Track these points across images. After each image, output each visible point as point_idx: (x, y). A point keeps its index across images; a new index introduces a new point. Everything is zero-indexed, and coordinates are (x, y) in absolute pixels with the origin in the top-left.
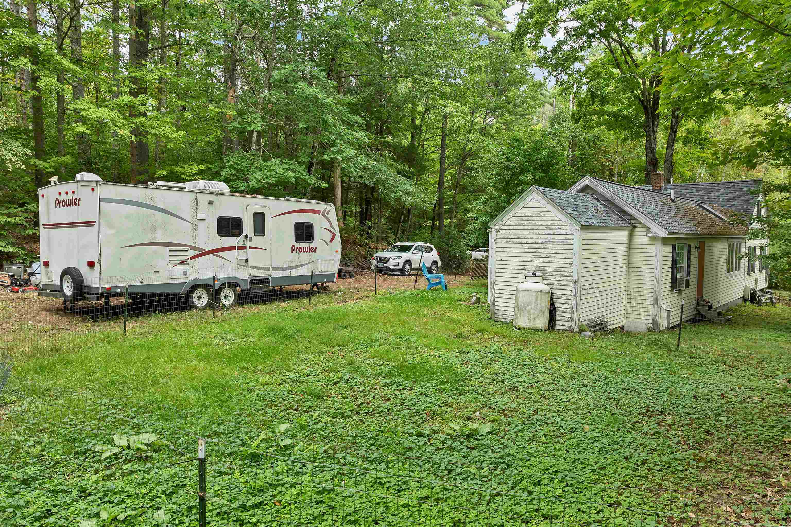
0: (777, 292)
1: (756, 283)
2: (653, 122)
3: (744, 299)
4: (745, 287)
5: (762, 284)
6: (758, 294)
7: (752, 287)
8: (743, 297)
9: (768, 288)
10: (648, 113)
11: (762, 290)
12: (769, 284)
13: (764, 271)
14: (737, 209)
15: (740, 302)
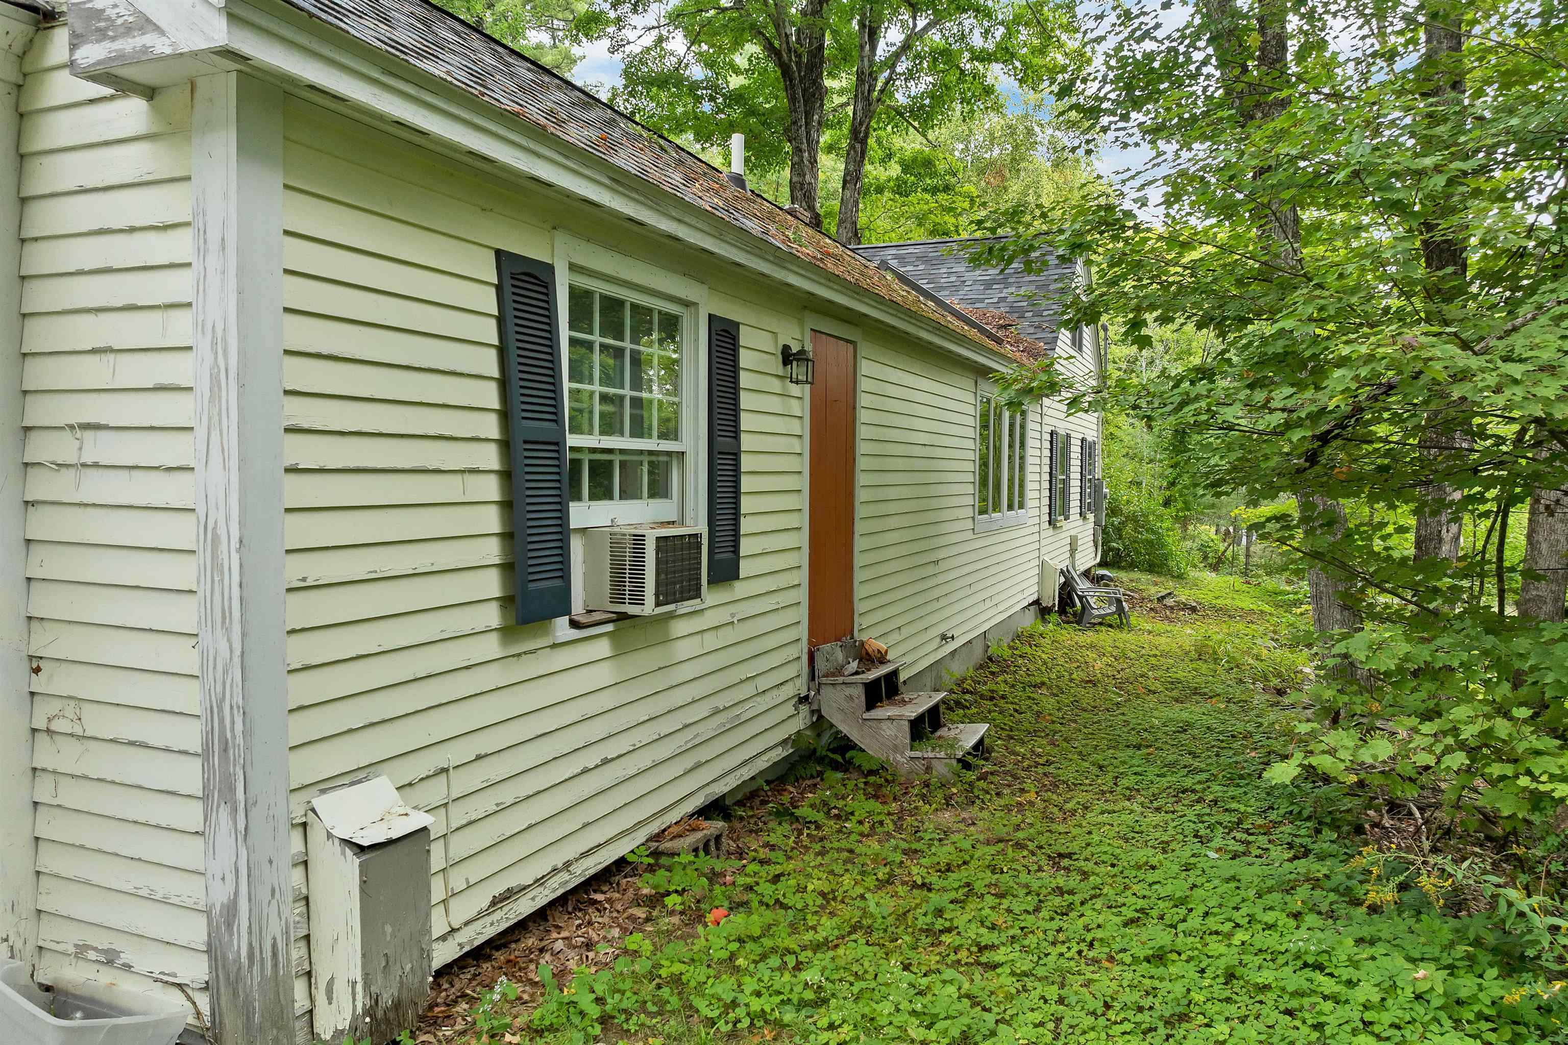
0: (1123, 575)
1: (1073, 551)
2: (808, 115)
3: (1041, 610)
4: (1043, 565)
5: (1087, 558)
6: (1083, 585)
7: (1063, 566)
8: (1037, 602)
9: (1103, 564)
10: (792, 86)
11: (1086, 574)
12: (1105, 554)
13: (1091, 517)
14: (1013, 309)
15: (1029, 621)
